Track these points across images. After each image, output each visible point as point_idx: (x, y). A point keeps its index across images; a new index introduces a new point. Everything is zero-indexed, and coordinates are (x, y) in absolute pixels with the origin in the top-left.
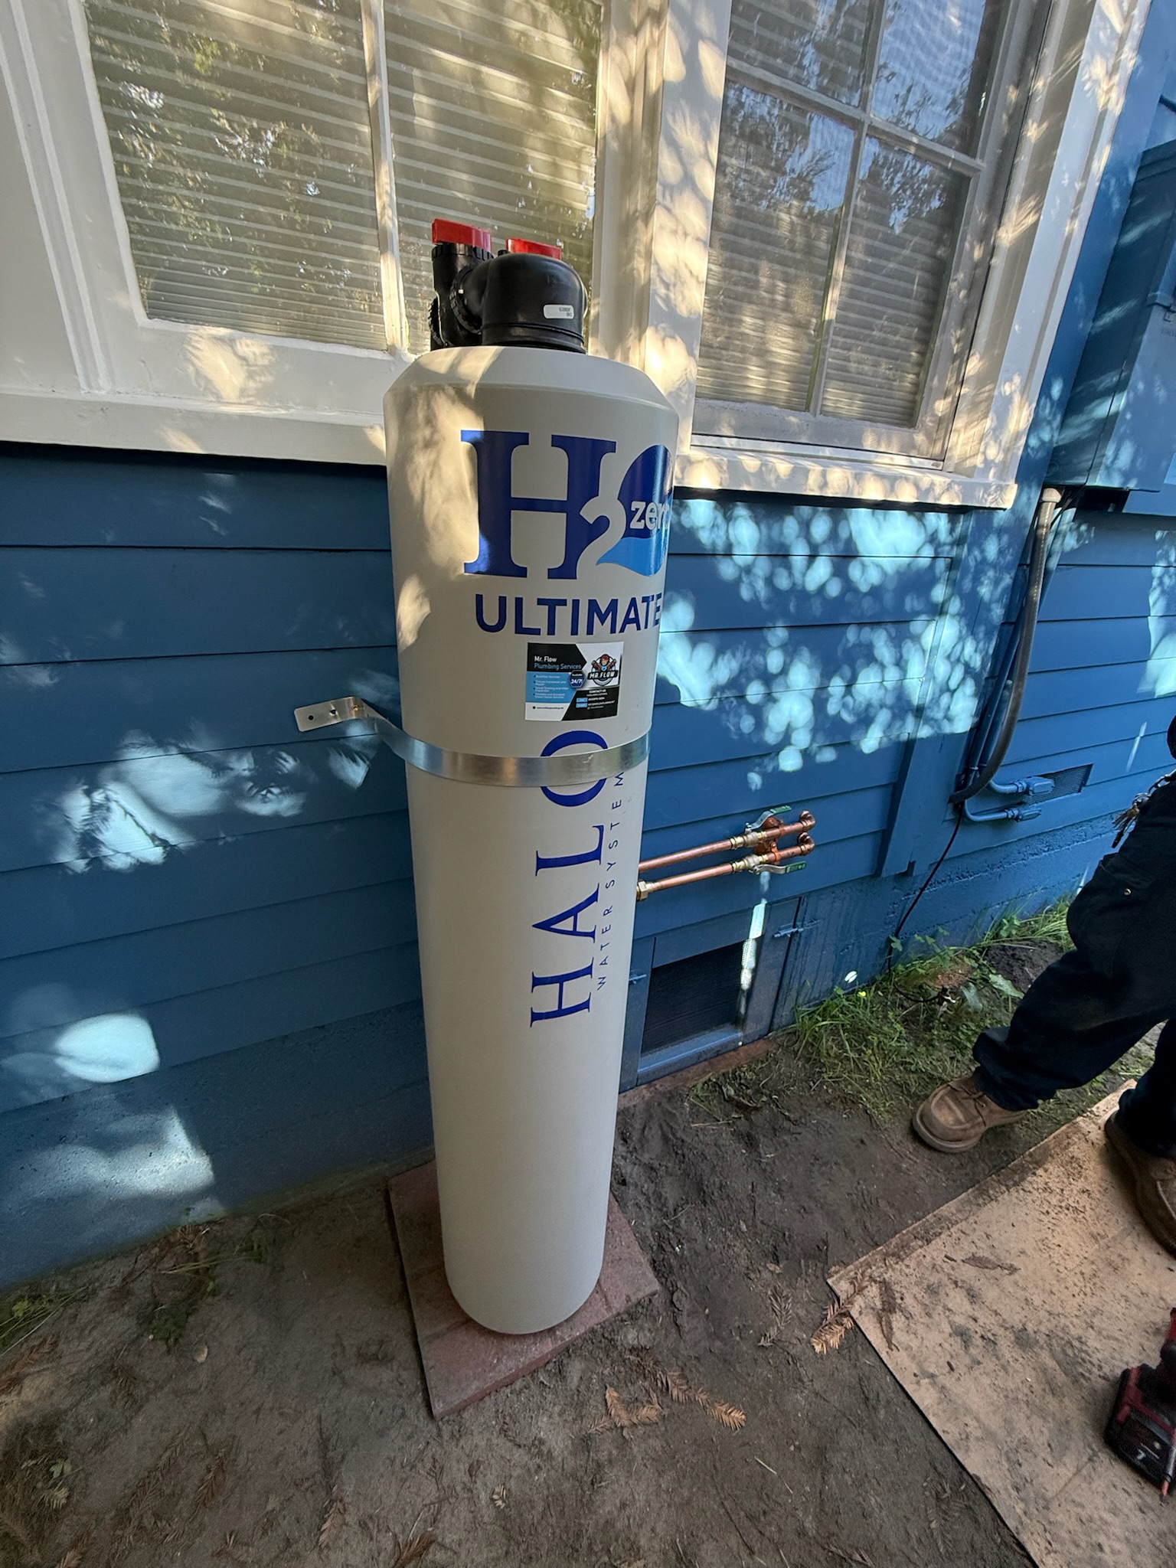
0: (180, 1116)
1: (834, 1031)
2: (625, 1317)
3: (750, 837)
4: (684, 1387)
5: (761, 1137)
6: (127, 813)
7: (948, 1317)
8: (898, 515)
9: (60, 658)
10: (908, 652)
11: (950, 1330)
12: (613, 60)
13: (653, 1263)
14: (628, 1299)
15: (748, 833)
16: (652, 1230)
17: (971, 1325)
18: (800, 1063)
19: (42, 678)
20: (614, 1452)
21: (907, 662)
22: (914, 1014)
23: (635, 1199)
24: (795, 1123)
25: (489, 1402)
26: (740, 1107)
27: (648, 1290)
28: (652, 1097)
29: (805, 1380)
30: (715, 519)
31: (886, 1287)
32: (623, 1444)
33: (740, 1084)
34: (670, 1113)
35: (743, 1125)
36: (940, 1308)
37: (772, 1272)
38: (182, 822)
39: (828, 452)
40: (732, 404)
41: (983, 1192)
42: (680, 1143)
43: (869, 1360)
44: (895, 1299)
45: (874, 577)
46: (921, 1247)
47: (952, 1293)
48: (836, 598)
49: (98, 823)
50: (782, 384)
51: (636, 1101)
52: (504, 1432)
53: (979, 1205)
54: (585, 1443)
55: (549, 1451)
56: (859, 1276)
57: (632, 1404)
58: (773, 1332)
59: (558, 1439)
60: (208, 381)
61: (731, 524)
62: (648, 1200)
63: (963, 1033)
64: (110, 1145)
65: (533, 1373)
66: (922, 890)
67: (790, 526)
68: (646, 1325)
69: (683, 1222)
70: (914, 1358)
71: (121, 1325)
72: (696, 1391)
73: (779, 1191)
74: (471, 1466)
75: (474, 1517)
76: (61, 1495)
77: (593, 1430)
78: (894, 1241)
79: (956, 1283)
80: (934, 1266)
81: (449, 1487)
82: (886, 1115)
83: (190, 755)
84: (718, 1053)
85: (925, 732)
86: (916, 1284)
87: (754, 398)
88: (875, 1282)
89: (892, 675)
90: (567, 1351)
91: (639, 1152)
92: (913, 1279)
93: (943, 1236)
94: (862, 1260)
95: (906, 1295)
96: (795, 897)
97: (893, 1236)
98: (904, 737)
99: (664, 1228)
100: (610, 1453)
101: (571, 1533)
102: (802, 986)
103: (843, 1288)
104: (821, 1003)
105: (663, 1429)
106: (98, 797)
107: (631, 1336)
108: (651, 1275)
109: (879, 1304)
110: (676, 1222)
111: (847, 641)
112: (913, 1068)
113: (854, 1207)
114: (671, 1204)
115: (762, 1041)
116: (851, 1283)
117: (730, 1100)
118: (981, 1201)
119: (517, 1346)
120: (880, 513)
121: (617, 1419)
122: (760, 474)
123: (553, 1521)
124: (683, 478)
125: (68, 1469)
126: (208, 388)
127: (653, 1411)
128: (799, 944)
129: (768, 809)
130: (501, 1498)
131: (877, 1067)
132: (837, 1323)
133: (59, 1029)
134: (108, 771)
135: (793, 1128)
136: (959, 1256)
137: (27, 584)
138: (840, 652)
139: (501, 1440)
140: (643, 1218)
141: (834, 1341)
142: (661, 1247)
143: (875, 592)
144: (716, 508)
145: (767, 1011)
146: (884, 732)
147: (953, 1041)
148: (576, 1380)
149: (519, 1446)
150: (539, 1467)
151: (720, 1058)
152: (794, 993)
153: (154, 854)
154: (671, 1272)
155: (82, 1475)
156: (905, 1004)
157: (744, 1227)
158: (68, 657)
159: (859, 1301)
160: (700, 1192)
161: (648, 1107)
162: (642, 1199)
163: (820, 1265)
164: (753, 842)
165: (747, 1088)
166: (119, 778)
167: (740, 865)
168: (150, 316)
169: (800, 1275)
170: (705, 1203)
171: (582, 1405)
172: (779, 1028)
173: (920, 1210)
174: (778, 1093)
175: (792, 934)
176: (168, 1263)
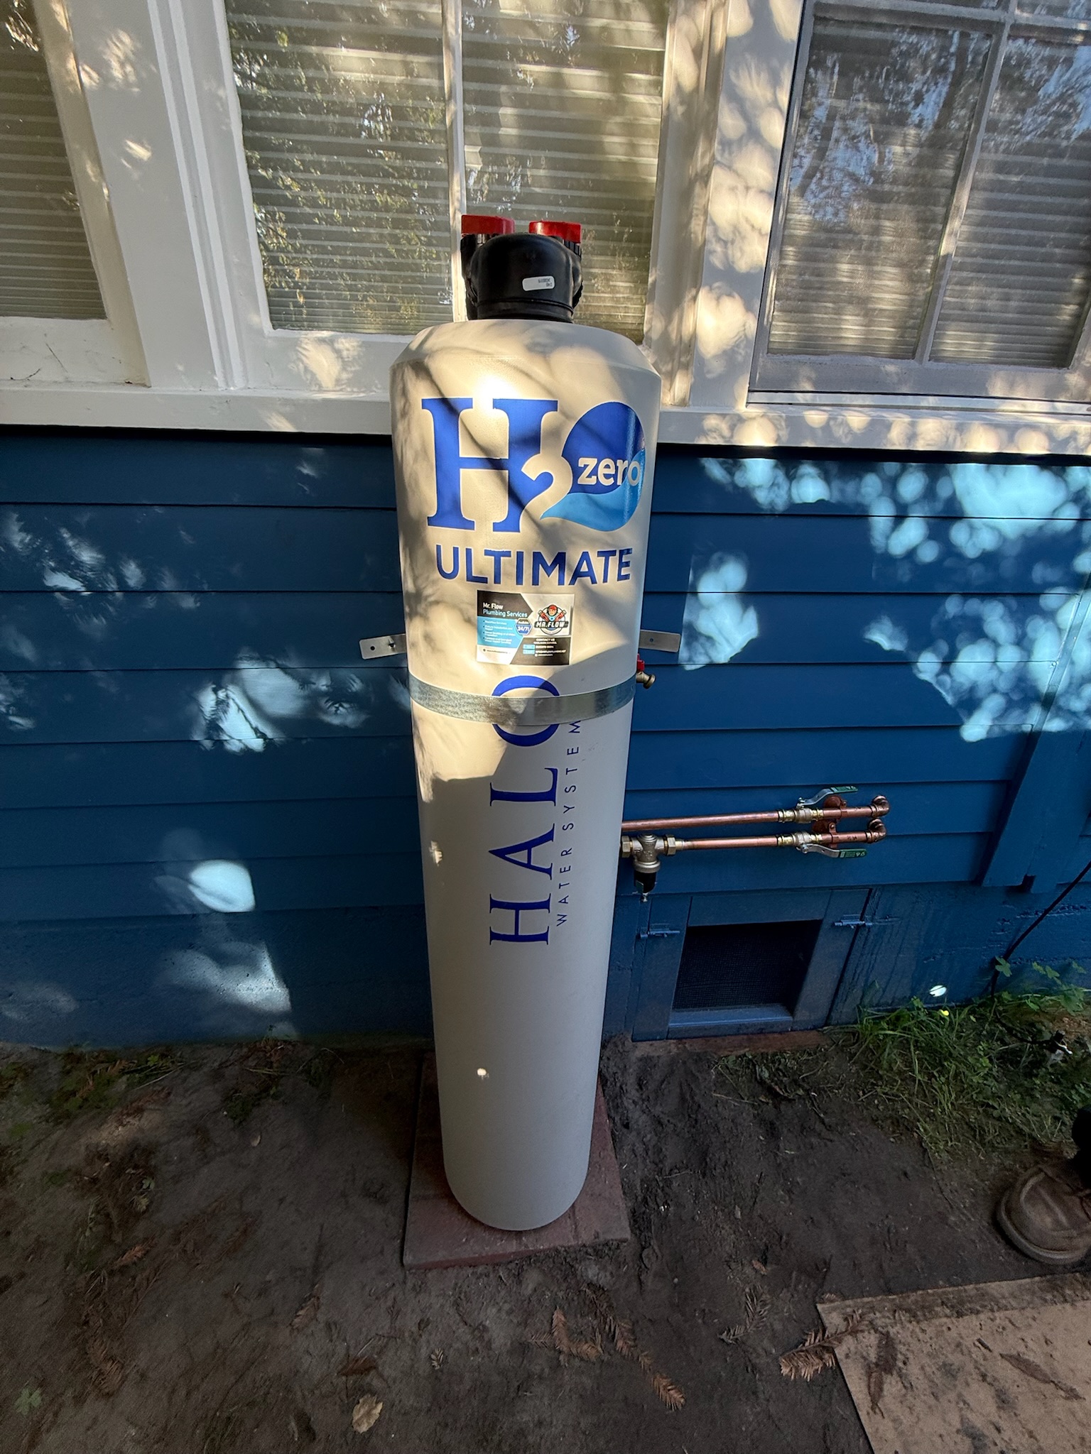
0: (269, 951)
1: (904, 1045)
2: (590, 1251)
3: (802, 813)
4: (630, 1343)
5: (785, 1131)
6: (239, 709)
7: (961, 1409)
8: (1026, 472)
9: (199, 588)
10: (1035, 631)
11: (959, 1426)
12: (680, 30)
13: (634, 1212)
14: (597, 1234)
15: (801, 808)
16: (642, 1180)
17: (991, 1433)
18: (854, 1069)
19: (189, 602)
20: (547, 1370)
21: (1032, 642)
22: (1016, 1053)
23: (634, 1145)
24: (829, 1128)
25: (452, 1273)
26: (771, 1092)
27: (618, 1236)
28: (678, 1055)
29: (761, 1396)
30: (775, 478)
31: (887, 1343)
32: (557, 1366)
33: (778, 1069)
34: (694, 1075)
35: (769, 1111)
36: (952, 1396)
37: (756, 1271)
38: (276, 722)
39: (931, 401)
40: (813, 358)
41: (1054, 1288)
42: (695, 1107)
43: (843, 1411)
44: (895, 1360)
45: (986, 541)
46: (947, 1316)
47: (975, 1386)
48: (930, 565)
49: (221, 714)
50: (886, 331)
51: (661, 1052)
52: (456, 1304)
53: (1046, 1301)
54: (522, 1349)
55: (490, 1341)
56: (857, 1316)
57: (576, 1335)
58: (739, 1331)
59: (500, 1334)
60: (313, 375)
61: (794, 483)
62: (647, 1151)
63: (1078, 1093)
64: (223, 960)
65: (496, 1265)
66: (1047, 911)
67: (871, 484)
68: (610, 1268)
69: (675, 1184)
70: (902, 1433)
71: (209, 1097)
72: (642, 1352)
73: (789, 1192)
74: (422, 1321)
75: (412, 1366)
76: (144, 1202)
77: (532, 1341)
78: (913, 1297)
79: (984, 1377)
80: (958, 1345)
81: (400, 1329)
82: (945, 1155)
83: (284, 669)
84: (762, 1031)
85: (1055, 725)
86: (929, 1355)
87: (849, 350)
88: (876, 1331)
89: (1010, 656)
90: (529, 1259)
91: (652, 1102)
92: (927, 1349)
93: (982, 1316)
94: (866, 1300)
95: (911, 1360)
96: (865, 887)
97: (915, 1290)
98: (1027, 728)
99: (654, 1183)
100: (543, 1370)
101: (487, 1423)
102: (868, 986)
103: (833, 1319)
104: (893, 1010)
105: (598, 1372)
106: (221, 694)
107: (592, 1271)
108: (625, 1223)
109: (873, 1357)
110: (668, 1183)
111: (946, 612)
112: (996, 1113)
113: (873, 1242)
114: (668, 1164)
115: (815, 1032)
116: (846, 1319)
117: (762, 1082)
118: (1049, 1297)
119: (486, 1235)
120: (998, 468)
121: (557, 1342)
122: (826, 428)
123: (475, 1403)
124: (732, 436)
125: (152, 1186)
126: (312, 380)
127: (594, 1351)
128: (866, 939)
129: (829, 787)
130: (438, 1361)
131: (947, 1098)
132: (816, 1353)
133: (193, 864)
134: (227, 677)
135: (825, 1133)
136: (998, 1348)
137: (182, 533)
138: (934, 624)
139: (452, 1311)
140: (636, 1165)
141: (807, 1373)
142: (645, 1201)
143: (989, 559)
144: (776, 466)
145: (824, 1002)
146: (994, 719)
147: (1063, 1099)
148: (531, 1287)
149: (466, 1324)
150: (477, 1349)
151: (762, 1036)
152: (857, 992)
153: (257, 744)
154: (649, 1229)
155: (159, 1195)
156: (1007, 1039)
157: (739, 1215)
158: (206, 588)
159: (849, 1342)
160: (702, 1163)
161: (673, 1061)
162: (640, 1149)
163: (813, 1285)
164: (804, 819)
165: (785, 1076)
166: (235, 682)
167: (788, 839)
168: (274, 327)
169: (788, 1286)
170: (704, 1175)
171: (529, 1314)
172: (838, 1024)
173: (960, 1274)
174: (819, 1091)
175: (858, 927)
176: (252, 1062)
